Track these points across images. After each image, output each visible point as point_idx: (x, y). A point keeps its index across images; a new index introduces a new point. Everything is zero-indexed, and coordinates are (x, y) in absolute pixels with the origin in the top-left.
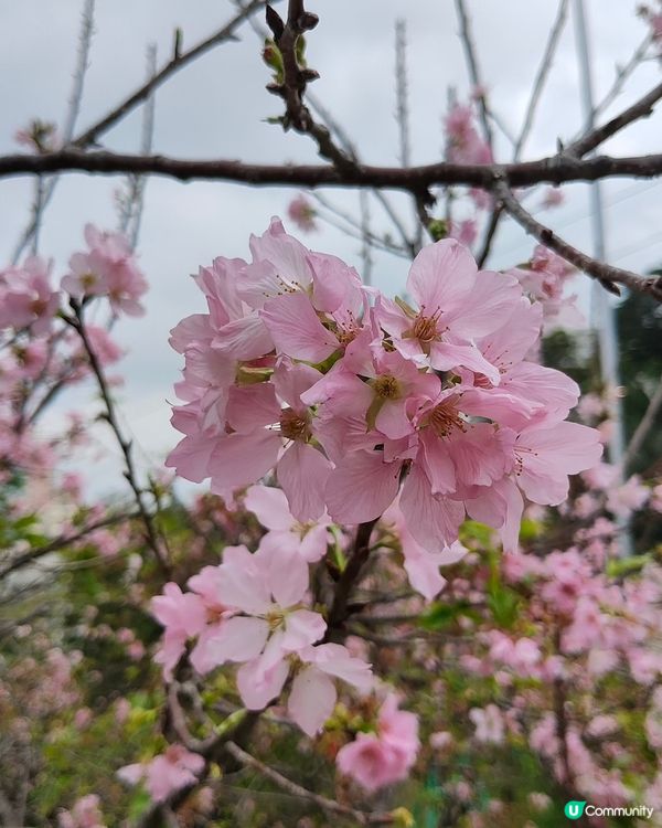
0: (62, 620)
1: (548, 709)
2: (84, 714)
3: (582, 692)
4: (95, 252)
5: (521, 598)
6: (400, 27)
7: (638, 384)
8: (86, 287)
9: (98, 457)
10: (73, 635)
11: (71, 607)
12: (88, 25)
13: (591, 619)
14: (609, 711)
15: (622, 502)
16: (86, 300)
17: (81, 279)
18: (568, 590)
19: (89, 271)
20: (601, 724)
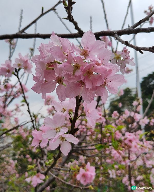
0: (12, 154)
1: (127, 174)
2: (17, 175)
3: (135, 170)
4: (21, 59)
5: (119, 143)
6: (91, 18)
7: (146, 100)
8: (19, 67)
9: (22, 115)
10: (14, 158)
11: (14, 152)
12: (21, 17)
13: (136, 147)
14: (141, 174)
15: (143, 122)
16: (19, 70)
17: (18, 65)
18: (130, 141)
19: (19, 63)
20: (139, 178)
